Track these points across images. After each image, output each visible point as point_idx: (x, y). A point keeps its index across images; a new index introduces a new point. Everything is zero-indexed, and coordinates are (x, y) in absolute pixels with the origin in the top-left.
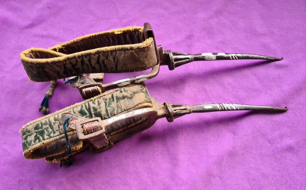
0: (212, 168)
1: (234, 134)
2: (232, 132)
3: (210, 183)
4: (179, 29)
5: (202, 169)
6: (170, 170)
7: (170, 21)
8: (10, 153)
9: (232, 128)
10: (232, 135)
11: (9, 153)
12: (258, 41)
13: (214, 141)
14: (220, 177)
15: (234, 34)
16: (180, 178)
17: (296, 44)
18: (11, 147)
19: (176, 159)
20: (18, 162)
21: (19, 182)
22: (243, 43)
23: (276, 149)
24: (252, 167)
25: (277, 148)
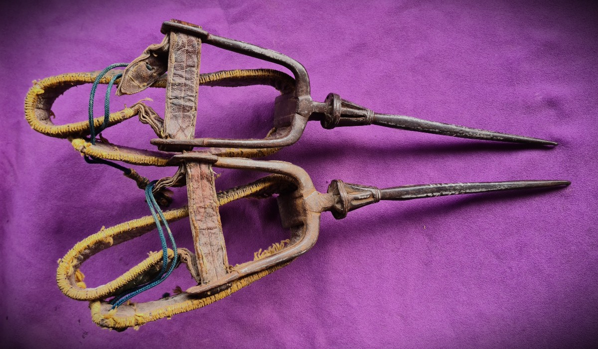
0: (387, 299)
1: (430, 239)
2: (427, 235)
3: (384, 326)
4: (339, 30)
5: (369, 300)
6: (313, 299)
7: (321, 13)
8: (30, 263)
9: (427, 228)
10: (427, 241)
11: (27, 262)
12: (496, 55)
13: (392, 251)
14: (402, 316)
15: (450, 40)
16: (329, 314)
17: (574, 63)
18: (30, 251)
19: (322, 281)
20: (50, 277)
21: (56, 310)
22: (465, 61)
23: (508, 270)
24: (461, 300)
25: (510, 268)
